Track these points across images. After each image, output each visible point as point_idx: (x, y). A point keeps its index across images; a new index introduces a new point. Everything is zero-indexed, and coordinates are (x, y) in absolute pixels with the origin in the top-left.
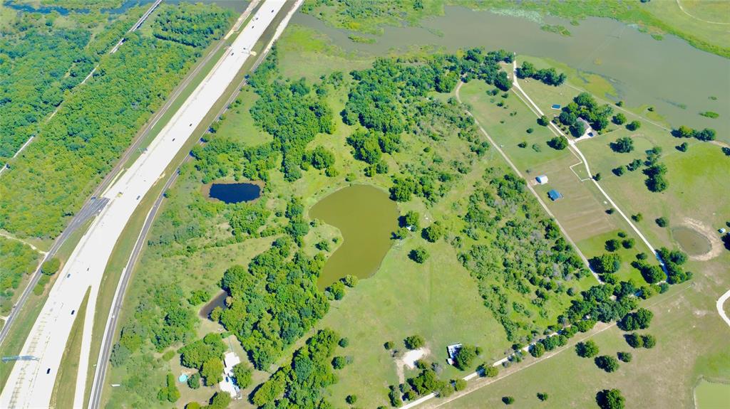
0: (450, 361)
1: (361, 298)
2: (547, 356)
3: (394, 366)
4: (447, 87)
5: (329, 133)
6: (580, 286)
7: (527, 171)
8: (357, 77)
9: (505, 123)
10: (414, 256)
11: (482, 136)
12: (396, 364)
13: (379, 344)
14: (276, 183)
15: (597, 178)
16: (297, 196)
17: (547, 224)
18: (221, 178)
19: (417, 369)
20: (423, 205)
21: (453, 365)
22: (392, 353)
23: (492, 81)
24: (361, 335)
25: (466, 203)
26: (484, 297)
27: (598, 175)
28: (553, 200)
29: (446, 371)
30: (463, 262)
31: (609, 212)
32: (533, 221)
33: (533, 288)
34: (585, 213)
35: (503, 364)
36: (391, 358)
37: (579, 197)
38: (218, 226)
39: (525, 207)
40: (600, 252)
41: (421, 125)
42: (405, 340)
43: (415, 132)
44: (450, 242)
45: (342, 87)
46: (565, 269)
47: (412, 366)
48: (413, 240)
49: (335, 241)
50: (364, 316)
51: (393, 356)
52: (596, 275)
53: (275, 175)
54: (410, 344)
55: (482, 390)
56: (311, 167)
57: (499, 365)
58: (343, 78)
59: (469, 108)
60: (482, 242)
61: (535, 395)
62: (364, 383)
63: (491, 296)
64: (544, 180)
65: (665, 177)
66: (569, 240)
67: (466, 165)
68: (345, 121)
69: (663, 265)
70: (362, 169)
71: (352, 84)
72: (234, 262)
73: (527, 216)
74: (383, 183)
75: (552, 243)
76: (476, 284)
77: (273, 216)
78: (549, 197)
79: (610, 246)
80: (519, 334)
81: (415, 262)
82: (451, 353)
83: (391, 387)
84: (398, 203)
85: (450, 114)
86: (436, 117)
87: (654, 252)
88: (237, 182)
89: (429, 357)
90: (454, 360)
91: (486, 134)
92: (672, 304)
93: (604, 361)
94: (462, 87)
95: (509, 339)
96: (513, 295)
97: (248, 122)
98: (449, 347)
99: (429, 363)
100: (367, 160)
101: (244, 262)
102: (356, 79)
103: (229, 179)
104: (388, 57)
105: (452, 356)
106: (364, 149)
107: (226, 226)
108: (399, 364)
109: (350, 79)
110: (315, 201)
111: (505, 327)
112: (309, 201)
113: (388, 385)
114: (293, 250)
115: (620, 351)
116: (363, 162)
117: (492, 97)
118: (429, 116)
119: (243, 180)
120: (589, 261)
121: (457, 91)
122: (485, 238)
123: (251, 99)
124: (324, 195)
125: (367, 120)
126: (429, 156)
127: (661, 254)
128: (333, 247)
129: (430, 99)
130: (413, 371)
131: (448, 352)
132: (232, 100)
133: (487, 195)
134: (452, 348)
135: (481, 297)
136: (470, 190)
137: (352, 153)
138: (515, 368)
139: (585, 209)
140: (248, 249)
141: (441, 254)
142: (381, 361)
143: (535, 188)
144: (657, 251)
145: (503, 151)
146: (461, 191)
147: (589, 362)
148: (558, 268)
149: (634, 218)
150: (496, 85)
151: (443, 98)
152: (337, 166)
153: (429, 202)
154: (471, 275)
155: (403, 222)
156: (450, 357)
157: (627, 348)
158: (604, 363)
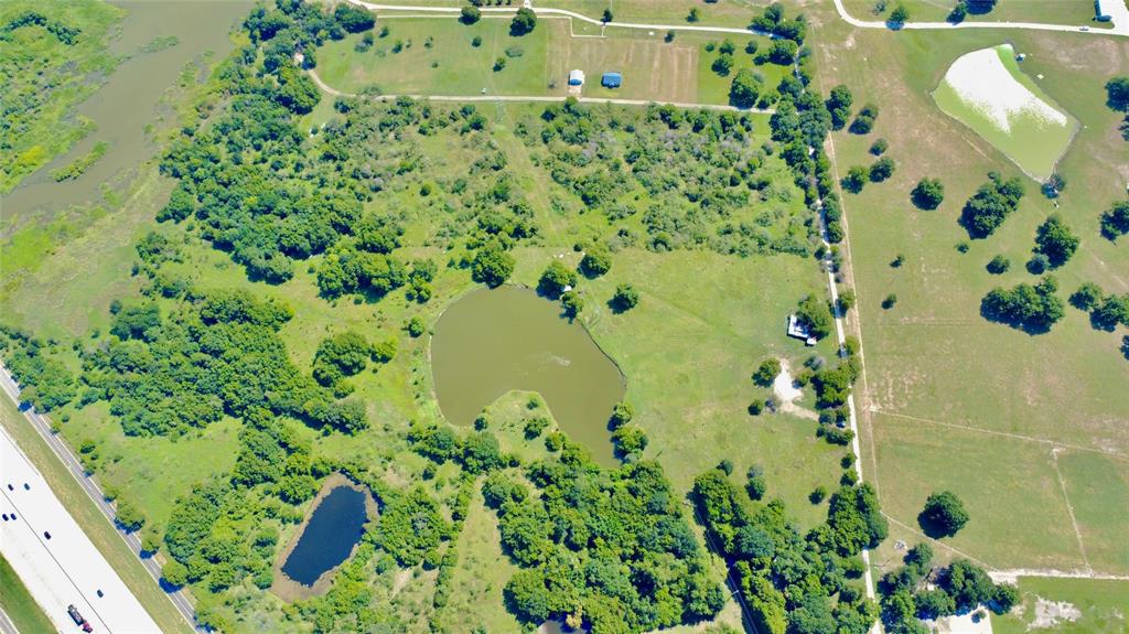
0: (811, 341)
1: (658, 413)
2: (844, 223)
3: (788, 417)
4: (311, 96)
5: (288, 319)
6: (761, 135)
7: (552, 87)
9: (439, 63)
10: (621, 304)
11: (446, 105)
12: (785, 413)
13: (747, 420)
14: (353, 454)
15: (607, 17)
16: (406, 429)
17: (658, 115)
18: (278, 548)
19: (806, 389)
20: (533, 250)
21: (817, 340)
22: (768, 409)
23: (343, 31)
24: (721, 439)
25: (560, 192)
26: (732, 251)
27: (607, 14)
28: (617, 86)
29: (820, 350)
30: (663, 247)
31: (669, 38)
32: (642, 129)
33: (742, 187)
34: (656, 64)
35: (837, 281)
36: (775, 416)
37: (628, 56)
38: (396, 591)
39: (613, 125)
40: (725, 84)
41: (369, 173)
42: (755, 384)
43: (377, 189)
44: (620, 247)
45: (186, 249)
46: (735, 137)
47: (798, 393)
48: (593, 296)
49: (532, 406)
50: (692, 422)
51: (773, 410)
52: (754, 110)
53: (330, 448)
54: (764, 378)
55: (864, 325)
56: (349, 381)
57: (838, 288)
58: (167, 238)
59: (376, 90)
60: (642, 207)
61: (891, 269)
62: (798, 468)
63: (734, 241)
64: (578, 75)
66: (694, 106)
67: (492, 155)
68: (276, 280)
69: (771, 35)
70: (405, 301)
71: (190, 229)
72: (493, 588)
73: (629, 130)
74: (453, 288)
75: (686, 129)
76: (707, 251)
77: (428, 485)
78: (610, 87)
79: (720, 68)
80: (800, 238)
81: (631, 310)
82: (800, 335)
83: (820, 433)
84: (509, 281)
85: (375, 122)
86: (365, 144)
87: (750, 32)
88: (305, 523)
89: (794, 365)
90: (812, 334)
91: (446, 98)
92: (827, 61)
93: (881, 171)
94: (322, 77)
95: (805, 256)
96: (740, 217)
97: (158, 451)
98: (791, 332)
99: (802, 370)
100: (395, 285)
101: (504, 572)
102: (183, 218)
103: (288, 538)
104: (164, 148)
105: (805, 336)
107: (403, 577)
108: (787, 407)
109: (172, 230)
110: (434, 403)
111: (786, 251)
112: (429, 413)
113: (814, 437)
114: (515, 479)
115: (869, 148)
116: (390, 295)
117: (372, 49)
118: (351, 152)
119: (307, 510)
120: (731, 104)
121: (324, 87)
122: (634, 199)
123: (98, 421)
124: (429, 383)
126: (437, 194)
127: (759, 27)
128: (544, 412)
129: (314, 132)
130: (806, 395)
131: (799, 338)
132: (73, 464)
133: (567, 158)
134: (795, 330)
135: (728, 256)
136: (540, 177)
137: (358, 302)
138: (848, 269)
139: (651, 60)
140: (476, 552)
141: (632, 267)
142: (774, 430)
143: (584, 94)
144: (749, 28)
145: (493, 94)
146: (535, 189)
147: (869, 186)
148: (729, 144)
149: (692, 19)
150: (350, 31)
151: (322, 116)
152: (373, 338)
153: (534, 238)
154: (691, 249)
155: (549, 288)
156: (805, 340)
157: (869, 139)
158: (880, 173)
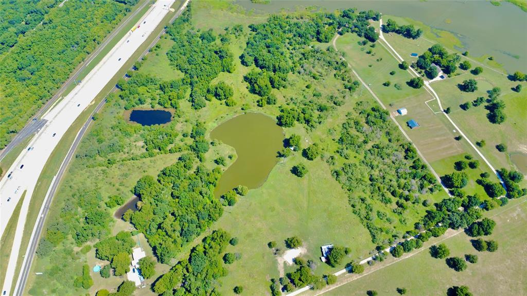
0: (324, 259)
1: (250, 205)
2: (406, 256)
3: (275, 263)
4: (326, 38)
5: (229, 72)
6: (434, 199)
7: (390, 105)
8: (253, 29)
9: (372, 67)
10: (295, 171)
11: (353, 76)
12: (277, 260)
13: (264, 243)
14: (184, 110)
15: (447, 111)
16: (201, 120)
17: (406, 147)
18: (140, 106)
19: (295, 265)
20: (304, 131)
21: (326, 262)
22: (275, 251)
23: (363, 34)
24: (249, 235)
25: (339, 129)
26: (353, 206)
27: (448, 109)
28: (411, 128)
29: (319, 268)
30: (336, 176)
31: (458, 139)
32: (394, 145)
33: (394, 200)
34: (438, 139)
35: (368, 262)
36: (273, 255)
37: (432, 126)
38: (134, 144)
39: (388, 133)
40: (450, 171)
41: (304, 67)
42: (285, 241)
43: (299, 73)
44: (325, 160)
45: (242, 37)
46: (421, 185)
47: (291, 263)
48: (295, 158)
49: (230, 157)
50: (252, 220)
51: (275, 254)
52: (447, 190)
53: (184, 105)
54: (290, 244)
55: (350, 284)
56: (214, 99)
57: (365, 263)
58: (243, 30)
59: (344, 55)
60: (351, 161)
61: (395, 290)
62: (250, 276)
63: (359, 205)
64: (404, 112)
65: (504, 111)
66: (424, 160)
67: (340, 99)
68: (243, 63)
69: (502, 182)
70: (255, 101)
71: (250, 34)
72: (146, 173)
73: (390, 141)
74: (272, 112)
75: (410, 163)
76: (346, 195)
77: (180, 136)
78: (408, 126)
79: (459, 166)
80: (382, 238)
81: (296, 176)
82: (324, 252)
83: (272, 280)
84: (284, 128)
85: (328, 59)
86: (317, 61)
87: (495, 172)
88: (153, 109)
89: (305, 256)
90: (327, 258)
91: (357, 75)
92: (510, 215)
93: (454, 262)
94: (338, 39)
95: (373, 242)
96: (377, 205)
97: (165, 62)
98: (323, 247)
99: (305, 260)
100: (259, 94)
101: (154, 173)
102: (253, 31)
103: (146, 107)
104: (278, 15)
105: (325, 255)
106: (257, 84)
107: (141, 143)
108: (280, 260)
109: (249, 31)
110: (215, 125)
111: (370, 231)
112: (211, 125)
113: (270, 278)
114: (195, 164)
115: (468, 254)
116: (256, 96)
117: (363, 46)
118: (311, 60)
119: (158, 107)
120: (441, 178)
121: (334, 41)
122: (354, 157)
123: (168, 44)
124: (223, 120)
125: (260, 63)
126: (310, 92)
127: (501, 174)
128: (229, 162)
129: (312, 47)
130: (292, 267)
131: (322, 251)
132: (152, 45)
133: (357, 123)
134: (325, 248)
135: (350, 206)
136: (342, 119)
137: (247, 88)
138: (378, 266)
139: (437, 136)
140: (158, 163)
141: (317, 170)
142: (265, 258)
143: (396, 118)
144: (497, 171)
145: (371, 88)
146: (335, 120)
147: (441, 263)
148: (415, 183)
149: (478, 144)
150: (365, 37)
151: (323, 46)
152: (235, 97)
153: (309, 128)
154: (342, 188)
155: (287, 143)
156: (323, 256)
157: (473, 252)
158: (454, 264)
